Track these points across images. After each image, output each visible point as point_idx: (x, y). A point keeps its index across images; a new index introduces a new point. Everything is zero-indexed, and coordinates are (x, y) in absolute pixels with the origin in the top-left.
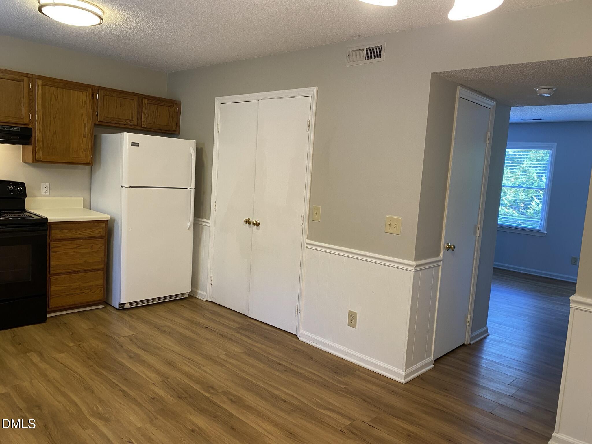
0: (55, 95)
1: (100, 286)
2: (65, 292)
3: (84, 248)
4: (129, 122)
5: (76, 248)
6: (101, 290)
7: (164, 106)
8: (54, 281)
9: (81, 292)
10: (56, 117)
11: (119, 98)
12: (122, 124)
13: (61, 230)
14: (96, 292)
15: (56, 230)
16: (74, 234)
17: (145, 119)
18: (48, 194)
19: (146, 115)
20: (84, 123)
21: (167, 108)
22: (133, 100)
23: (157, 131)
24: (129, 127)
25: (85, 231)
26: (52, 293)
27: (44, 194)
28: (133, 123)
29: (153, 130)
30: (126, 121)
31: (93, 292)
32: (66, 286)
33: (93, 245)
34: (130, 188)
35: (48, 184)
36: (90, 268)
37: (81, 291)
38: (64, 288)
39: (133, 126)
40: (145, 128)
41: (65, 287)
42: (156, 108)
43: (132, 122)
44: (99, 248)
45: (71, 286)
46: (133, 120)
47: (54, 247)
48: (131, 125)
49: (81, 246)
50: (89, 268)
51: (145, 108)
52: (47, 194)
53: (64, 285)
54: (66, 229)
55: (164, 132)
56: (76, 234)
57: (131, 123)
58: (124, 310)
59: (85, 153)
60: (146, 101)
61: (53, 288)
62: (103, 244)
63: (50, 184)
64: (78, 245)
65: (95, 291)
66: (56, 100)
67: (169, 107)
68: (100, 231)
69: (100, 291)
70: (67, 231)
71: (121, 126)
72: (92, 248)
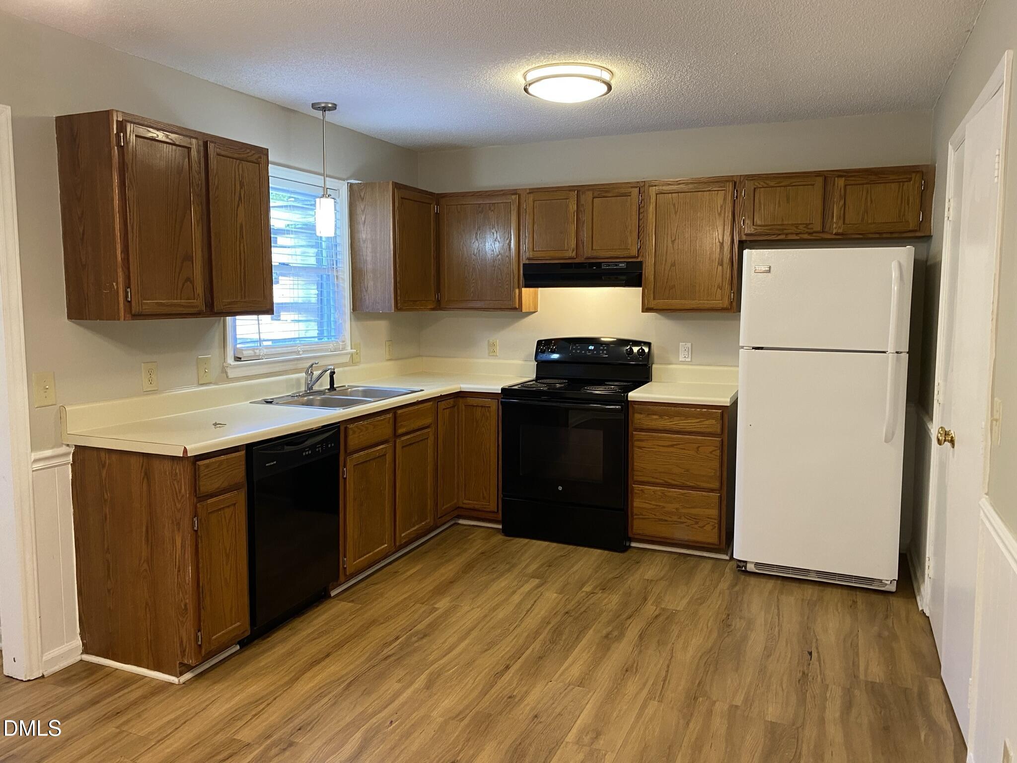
0: (674, 205)
1: (711, 518)
2: (655, 515)
3: (684, 449)
4: (805, 227)
5: (672, 446)
6: (715, 527)
7: (886, 183)
8: (638, 492)
9: (679, 520)
10: (675, 240)
11: (784, 187)
12: (792, 234)
13: (648, 414)
14: (704, 528)
15: (641, 413)
16: (668, 423)
17: (840, 216)
18: (689, 360)
19: (841, 208)
20: (720, 242)
21: (894, 186)
22: (813, 185)
23: (871, 236)
24: (806, 236)
25: (685, 421)
26: (635, 511)
27: (684, 360)
28: (812, 229)
29: (861, 236)
30: (797, 227)
31: (699, 527)
32: (657, 505)
33: (699, 447)
34: (753, 350)
35: (689, 345)
36: (695, 485)
37: (679, 518)
38: (652, 506)
39: (814, 234)
40: (842, 234)
41: (655, 507)
42: (868, 192)
43: (810, 226)
44: (711, 452)
45: (664, 507)
46: (814, 222)
47: (638, 440)
48: (810, 234)
49: (679, 444)
50: (691, 484)
51: (840, 195)
52: (687, 360)
53: (653, 503)
54: (655, 415)
55: (889, 235)
56: (671, 423)
57: (808, 229)
58: (747, 574)
59: (721, 291)
60: (841, 182)
61: (638, 503)
62: (716, 447)
63: (692, 344)
64: (675, 443)
65: (704, 526)
66: (676, 213)
67: (900, 182)
68: (713, 425)
69: (713, 529)
70: (655, 417)
71: (790, 237)
72: (698, 450)
